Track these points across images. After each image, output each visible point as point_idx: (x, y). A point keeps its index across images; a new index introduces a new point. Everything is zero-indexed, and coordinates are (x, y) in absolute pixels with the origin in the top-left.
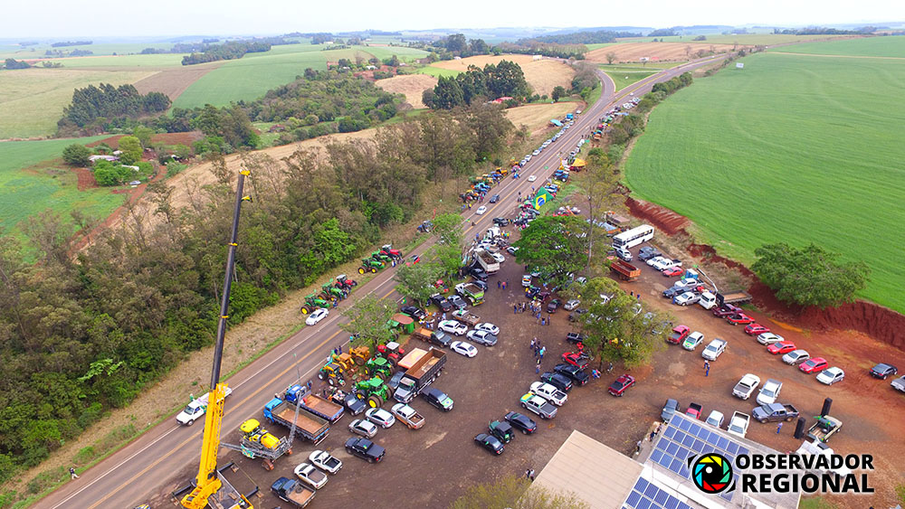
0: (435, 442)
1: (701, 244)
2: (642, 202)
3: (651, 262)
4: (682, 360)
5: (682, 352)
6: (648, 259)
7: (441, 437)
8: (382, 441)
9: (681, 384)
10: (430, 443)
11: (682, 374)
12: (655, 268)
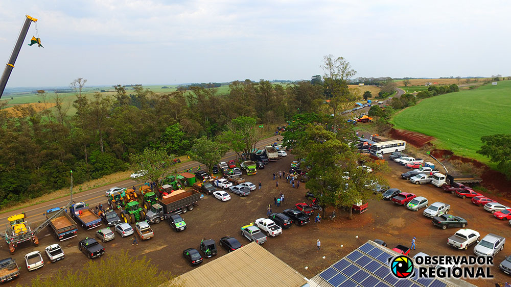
0: (151, 251)
1: (441, 149)
2: (401, 130)
3: (398, 160)
4: (404, 216)
5: (405, 211)
6: (396, 158)
7: (160, 248)
9: (396, 233)
10: (147, 251)
11: (400, 226)
12: (401, 164)
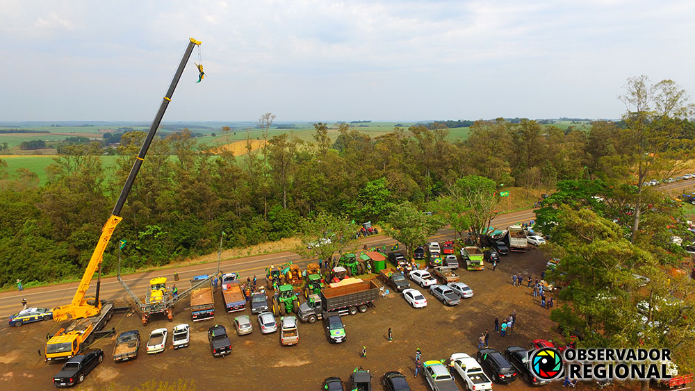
0: (287, 365)
7: (299, 364)
8: (248, 342)
10: (282, 364)
